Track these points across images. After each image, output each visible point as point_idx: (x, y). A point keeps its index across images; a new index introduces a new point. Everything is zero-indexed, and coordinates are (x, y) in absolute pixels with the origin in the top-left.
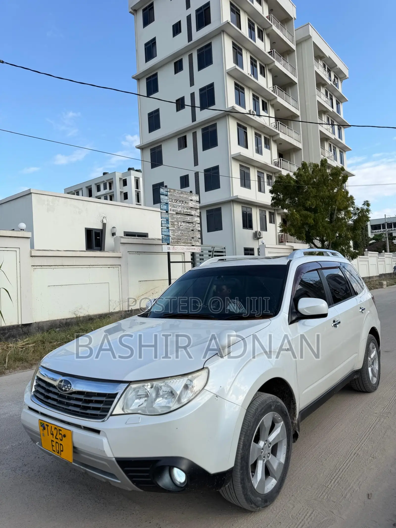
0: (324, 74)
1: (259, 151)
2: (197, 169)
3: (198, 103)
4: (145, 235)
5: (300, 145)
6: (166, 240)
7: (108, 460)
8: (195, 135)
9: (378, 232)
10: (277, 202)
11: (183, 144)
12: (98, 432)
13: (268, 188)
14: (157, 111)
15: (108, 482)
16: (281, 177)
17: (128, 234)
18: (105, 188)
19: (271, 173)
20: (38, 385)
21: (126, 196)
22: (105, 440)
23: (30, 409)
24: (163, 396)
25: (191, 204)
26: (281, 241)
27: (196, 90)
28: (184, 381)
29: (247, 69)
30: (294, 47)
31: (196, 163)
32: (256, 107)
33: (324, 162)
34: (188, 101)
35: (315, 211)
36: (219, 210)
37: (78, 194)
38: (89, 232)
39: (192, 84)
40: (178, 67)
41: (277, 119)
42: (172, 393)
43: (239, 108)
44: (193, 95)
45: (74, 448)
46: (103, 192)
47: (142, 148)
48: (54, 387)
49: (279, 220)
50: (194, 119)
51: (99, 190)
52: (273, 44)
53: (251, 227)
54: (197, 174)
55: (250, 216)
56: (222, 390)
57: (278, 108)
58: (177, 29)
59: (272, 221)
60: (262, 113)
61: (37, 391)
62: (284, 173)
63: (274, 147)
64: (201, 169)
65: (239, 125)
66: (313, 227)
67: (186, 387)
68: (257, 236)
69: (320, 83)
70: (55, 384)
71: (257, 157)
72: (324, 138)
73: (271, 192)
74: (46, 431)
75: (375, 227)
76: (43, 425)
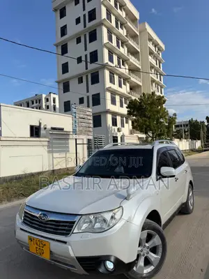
0: (153, 48)
1: (120, 86)
2: (88, 94)
3: (89, 60)
4: (62, 129)
5: (141, 84)
6: (75, 132)
7: (72, 258)
8: (87, 76)
9: (178, 129)
10: (130, 113)
11: (80, 81)
12: (65, 243)
13: (125, 105)
14: (67, 63)
15: (69, 270)
16: (132, 100)
17: (53, 129)
18: (36, 103)
19: (126, 98)
20: (25, 216)
21: (48, 107)
22: (70, 247)
23: (21, 229)
24: (99, 222)
25: (88, 113)
26: (131, 133)
27: (88, 53)
28: (111, 214)
29: (114, 44)
30: (138, 34)
31: (88, 91)
32: (119, 63)
33: (153, 93)
34: (83, 59)
35: (149, 118)
36: (100, 116)
37: (21, 106)
38: (32, 127)
39: (86, 50)
40: (79, 41)
41: (129, 70)
42: (105, 221)
43: (110, 64)
44: (86, 56)
45: (51, 251)
46: (35, 104)
47: (59, 82)
48: (37, 217)
49: (130, 122)
50: (87, 68)
51: (33, 103)
52: (127, 31)
53: (116, 125)
54: (88, 97)
55: (116, 119)
56: (130, 218)
57: (130, 65)
58: (78, 21)
59: (127, 122)
60: (122, 66)
61: (24, 219)
62: (133, 98)
63: (128, 85)
64: (90, 94)
65: (110, 72)
66: (148, 126)
67: (112, 217)
68: (119, 130)
69: (151, 53)
70: (38, 216)
71: (119, 89)
72: (153, 81)
73: (127, 108)
74: (32, 242)
75: (177, 126)
76: (31, 239)
